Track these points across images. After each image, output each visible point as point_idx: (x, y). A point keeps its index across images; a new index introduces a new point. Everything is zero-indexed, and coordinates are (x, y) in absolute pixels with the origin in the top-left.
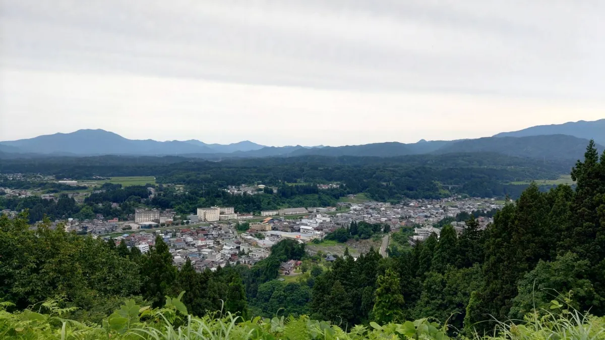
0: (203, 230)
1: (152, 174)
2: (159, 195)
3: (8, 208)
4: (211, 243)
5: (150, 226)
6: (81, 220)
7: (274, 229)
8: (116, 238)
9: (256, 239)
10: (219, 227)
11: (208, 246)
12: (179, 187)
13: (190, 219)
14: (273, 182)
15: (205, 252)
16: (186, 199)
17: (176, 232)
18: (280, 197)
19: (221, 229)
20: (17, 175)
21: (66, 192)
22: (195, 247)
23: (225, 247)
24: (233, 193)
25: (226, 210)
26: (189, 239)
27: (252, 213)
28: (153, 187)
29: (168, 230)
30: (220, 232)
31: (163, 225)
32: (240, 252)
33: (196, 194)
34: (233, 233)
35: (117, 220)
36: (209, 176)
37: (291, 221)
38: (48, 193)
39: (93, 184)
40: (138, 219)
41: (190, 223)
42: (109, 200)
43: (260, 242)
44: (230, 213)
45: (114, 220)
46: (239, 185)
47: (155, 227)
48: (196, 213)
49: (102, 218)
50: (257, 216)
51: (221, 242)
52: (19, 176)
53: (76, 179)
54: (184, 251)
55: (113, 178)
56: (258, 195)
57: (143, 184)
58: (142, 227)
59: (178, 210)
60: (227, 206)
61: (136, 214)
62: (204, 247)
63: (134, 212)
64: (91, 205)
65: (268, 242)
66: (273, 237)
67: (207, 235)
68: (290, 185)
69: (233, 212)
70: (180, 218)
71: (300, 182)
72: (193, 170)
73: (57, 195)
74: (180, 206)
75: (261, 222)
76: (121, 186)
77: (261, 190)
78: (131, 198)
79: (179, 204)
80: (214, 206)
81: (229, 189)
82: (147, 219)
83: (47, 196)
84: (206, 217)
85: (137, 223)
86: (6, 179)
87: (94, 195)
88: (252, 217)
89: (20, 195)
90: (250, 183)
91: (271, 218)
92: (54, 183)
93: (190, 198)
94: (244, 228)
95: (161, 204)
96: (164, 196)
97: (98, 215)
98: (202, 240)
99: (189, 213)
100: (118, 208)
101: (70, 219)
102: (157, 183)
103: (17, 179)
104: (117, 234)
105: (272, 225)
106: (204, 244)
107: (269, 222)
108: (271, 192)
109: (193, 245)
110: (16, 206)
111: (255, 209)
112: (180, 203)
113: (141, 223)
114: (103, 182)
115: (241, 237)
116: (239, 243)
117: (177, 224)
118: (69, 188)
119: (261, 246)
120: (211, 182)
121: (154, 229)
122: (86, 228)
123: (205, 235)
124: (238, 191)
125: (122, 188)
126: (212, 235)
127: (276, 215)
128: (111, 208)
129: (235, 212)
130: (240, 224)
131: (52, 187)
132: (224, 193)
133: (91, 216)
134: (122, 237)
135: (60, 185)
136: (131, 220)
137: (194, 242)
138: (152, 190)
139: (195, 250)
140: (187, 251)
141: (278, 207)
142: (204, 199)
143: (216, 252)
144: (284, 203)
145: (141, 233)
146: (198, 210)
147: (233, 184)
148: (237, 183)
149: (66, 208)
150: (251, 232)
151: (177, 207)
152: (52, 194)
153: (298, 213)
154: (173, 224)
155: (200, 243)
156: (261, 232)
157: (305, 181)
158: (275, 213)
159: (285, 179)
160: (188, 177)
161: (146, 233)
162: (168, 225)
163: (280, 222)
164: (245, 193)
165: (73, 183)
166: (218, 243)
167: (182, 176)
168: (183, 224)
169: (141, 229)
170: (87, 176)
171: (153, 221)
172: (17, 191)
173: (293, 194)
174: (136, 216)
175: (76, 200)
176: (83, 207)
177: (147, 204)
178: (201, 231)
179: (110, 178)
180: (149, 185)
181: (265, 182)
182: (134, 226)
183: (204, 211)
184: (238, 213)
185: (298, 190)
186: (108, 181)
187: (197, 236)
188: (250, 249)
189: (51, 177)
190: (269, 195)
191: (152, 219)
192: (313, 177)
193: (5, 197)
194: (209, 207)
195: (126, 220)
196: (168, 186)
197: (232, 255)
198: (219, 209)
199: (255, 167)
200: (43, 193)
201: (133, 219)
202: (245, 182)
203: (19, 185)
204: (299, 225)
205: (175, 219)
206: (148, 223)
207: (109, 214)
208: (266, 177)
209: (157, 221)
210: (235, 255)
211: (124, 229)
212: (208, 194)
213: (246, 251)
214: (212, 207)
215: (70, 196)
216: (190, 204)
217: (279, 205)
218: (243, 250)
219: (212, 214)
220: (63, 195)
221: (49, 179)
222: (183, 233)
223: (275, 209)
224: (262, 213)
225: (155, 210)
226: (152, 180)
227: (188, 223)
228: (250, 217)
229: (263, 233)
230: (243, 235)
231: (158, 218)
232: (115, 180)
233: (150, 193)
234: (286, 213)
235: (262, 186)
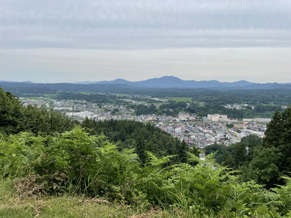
0: (209, 125)
1: (190, 97)
2: (191, 106)
3: (132, 108)
4: (211, 132)
5: (184, 121)
6: (157, 115)
7: (248, 128)
8: (169, 124)
9: (236, 133)
10: (217, 124)
11: (209, 133)
12: (202, 103)
13: (203, 119)
14: (252, 104)
15: (207, 135)
16: (203, 109)
17: (195, 124)
18: (256, 112)
19: (218, 125)
20: (138, 95)
21: (153, 103)
22: (203, 133)
23: (218, 134)
24: (228, 108)
25: (223, 116)
26: (201, 128)
27: (237, 119)
28: (189, 103)
29: (192, 123)
30: (217, 127)
31: (190, 121)
32: (225, 138)
33: (208, 107)
34: (224, 128)
35: (171, 117)
36: (217, 98)
37: (260, 125)
38: (147, 103)
39: (165, 100)
40: (180, 117)
41: (203, 121)
42: (169, 107)
43: (238, 134)
44: (225, 118)
45: (170, 116)
46: (233, 104)
47: (187, 121)
48: (207, 116)
49: (166, 115)
50: (240, 121)
51: (216, 132)
52: (139, 96)
53: (159, 98)
54: (197, 134)
55: (174, 98)
56: (242, 110)
57: (185, 101)
58: (181, 121)
59: (199, 114)
60: (223, 114)
61: (179, 114)
62: (207, 133)
63: (178, 113)
64: (162, 109)
65: (243, 135)
66: (247, 132)
67: (211, 127)
68: (264, 105)
69: (227, 118)
70: (199, 118)
71: (271, 104)
72: (210, 95)
73: (150, 104)
74: (200, 112)
75: (242, 124)
76: (175, 102)
77: (244, 107)
78: (178, 107)
79: (199, 111)
80: (216, 113)
81: (226, 106)
82: (184, 117)
83: (146, 104)
84: (212, 119)
85: (179, 119)
86: (134, 97)
87: (163, 105)
88: (237, 121)
89: (137, 103)
90: (239, 103)
91: (247, 123)
92: (150, 99)
93: (205, 109)
94: (230, 126)
95: (191, 111)
96: (193, 107)
97: (164, 113)
98: (206, 130)
99: (204, 116)
100: (172, 111)
101: (153, 115)
102: (192, 101)
103: (138, 97)
104: (170, 122)
105: (247, 126)
106: (207, 132)
107: (246, 125)
108: (251, 108)
109: (202, 132)
110: (134, 108)
111: (239, 117)
112: (200, 111)
113: (181, 119)
114: (169, 100)
115: (228, 130)
116: (226, 133)
117: (197, 121)
118: (155, 101)
119: (238, 136)
120: (217, 102)
121: (186, 122)
122: (158, 119)
123: (209, 127)
124: (231, 107)
125: (176, 103)
126: (213, 128)
127: (252, 121)
128: (169, 111)
129: (228, 118)
130: (229, 124)
131: (149, 101)
132: (223, 107)
133: (161, 114)
134: (171, 124)
135: (152, 100)
136: (177, 117)
137: (203, 130)
138: (188, 104)
139: (203, 134)
140: (198, 134)
141: (254, 117)
142: (212, 110)
143: (212, 136)
144: (258, 115)
145: (180, 123)
146: (208, 115)
147: (229, 103)
148: (231, 103)
149: (151, 110)
150: (234, 128)
151: (198, 113)
152: (149, 104)
153: (266, 121)
154: (195, 121)
155: (205, 131)
156: (240, 130)
157: (275, 103)
158: (251, 120)
159: (261, 102)
160: (207, 98)
161: (182, 124)
162: (193, 121)
163: (253, 125)
164: (235, 108)
165: (157, 99)
166: (215, 132)
167: (204, 98)
168: (200, 121)
169: (180, 121)
170: (163, 96)
171: (186, 118)
172: (137, 102)
173: (264, 110)
174: (179, 115)
175: (157, 106)
176: (158, 110)
177: (185, 110)
178: (208, 126)
179: (172, 98)
180: (187, 102)
181: (248, 103)
182: (178, 120)
183: (211, 116)
184: (229, 118)
185: (268, 108)
186: (171, 99)
187: (205, 127)
188: (231, 137)
189: (150, 97)
190: (249, 110)
191: (186, 117)
192: (280, 101)
193: (132, 104)
194: (214, 114)
195: (175, 117)
196: (197, 103)
197: (220, 139)
198: (219, 115)
199: (245, 95)
200: (146, 103)
201: (178, 117)
202: (236, 102)
203: (138, 100)
204: (264, 128)
205: (196, 118)
206: (183, 119)
207: (168, 114)
208: (249, 100)
209: (188, 119)
210: (222, 139)
211: (173, 121)
212: (214, 107)
213: (229, 138)
214: (215, 114)
215: (155, 105)
216: (205, 112)
217: (255, 116)
218: (227, 137)
219: (215, 118)
220: (152, 104)
221: (149, 97)
222: (199, 125)
223: (253, 118)
224: (243, 119)
225: (188, 113)
226: (190, 99)
227: (202, 121)
228: (236, 121)
229: (241, 130)
230: (229, 130)
231: (189, 117)
232: (174, 99)
233: (187, 106)
234: (258, 121)
235: (246, 105)
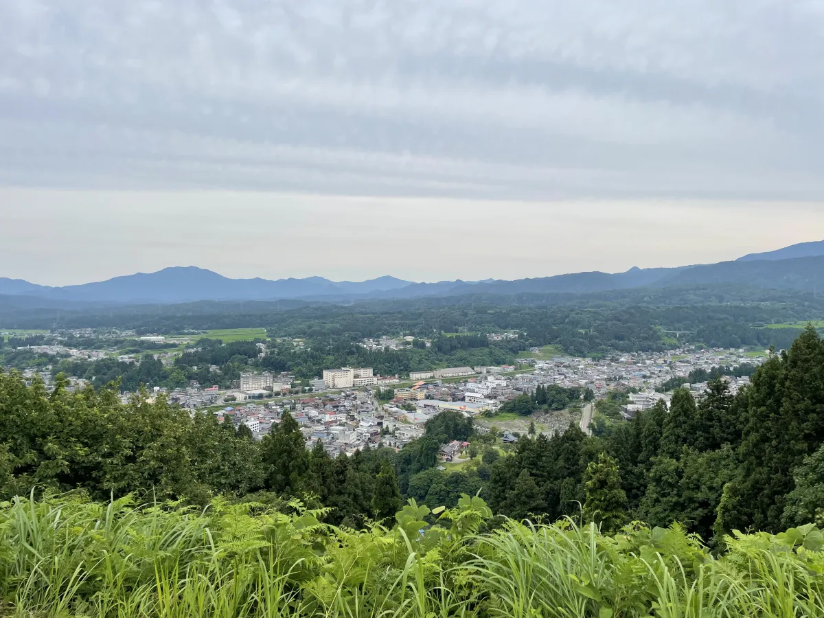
0: (332, 400)
1: (261, 326)
2: (272, 353)
3: (75, 375)
4: (343, 418)
5: (260, 396)
6: (172, 389)
7: (428, 397)
8: (217, 413)
9: (404, 412)
10: (353, 396)
11: (338, 423)
12: (299, 342)
13: (313, 385)
14: (424, 333)
15: (334, 430)
16: (308, 357)
17: (295, 404)
18: (435, 353)
19: (355, 398)
20: (86, 330)
21: (150, 352)
22: (322, 424)
23: (362, 423)
24: (371, 348)
25: (362, 372)
26: (314, 413)
27: (397, 376)
28: (264, 342)
29: (285, 401)
30: (354, 403)
31: (277, 394)
32: (383, 430)
33: (321, 350)
34: (372, 404)
35: (217, 388)
36: (338, 326)
37: (451, 385)
38: (126, 353)
39: (186, 340)
40: (244, 387)
41: (314, 391)
42: (207, 361)
43: (410, 416)
44: (367, 374)
45: (214, 388)
46: (378, 337)
47: (266, 397)
48: (321, 377)
49: (198, 385)
50: (404, 379)
51: (356, 417)
52: (88, 332)
53: (164, 334)
54: (307, 429)
55: (210, 332)
56: (405, 350)
57: (250, 339)
58: (250, 398)
59: (298, 373)
60: (363, 367)
61: (242, 379)
62: (334, 424)
63: (239, 377)
64: (183, 369)
65: (421, 416)
66: (428, 408)
67: (338, 406)
68: (449, 335)
69: (371, 375)
70: (300, 385)
71: (462, 332)
72: (317, 318)
73: (140, 356)
74: (300, 367)
75: (411, 387)
76: (221, 342)
77: (408, 343)
78: (234, 358)
79: (298, 364)
80: (345, 366)
81: (364, 343)
82: (256, 386)
83: (126, 358)
84: (335, 382)
85: (242, 392)
86: (71, 337)
87: (187, 355)
88: (397, 381)
89: (89, 357)
90: (394, 334)
91: (422, 382)
92: (134, 340)
93: (313, 357)
94: (386, 397)
95: (275, 366)
96: (279, 354)
97: (192, 381)
98: (330, 414)
99: (312, 377)
100: (218, 371)
101: (156, 388)
102: (268, 336)
103: (86, 335)
104: (217, 407)
105: (425, 391)
106: (333, 419)
107: (421, 387)
108: (423, 346)
109: (319, 421)
110: (84, 372)
111: (402, 370)
112: (300, 364)
113: (249, 392)
114: (197, 338)
115: (383, 409)
116: (382, 418)
117: (297, 393)
118: (154, 346)
119: (412, 421)
120: (340, 335)
121: (266, 399)
122: (176, 400)
123: (334, 407)
124: (377, 345)
125: (223, 345)
126: (345, 406)
127: (431, 377)
128: (209, 372)
129: (375, 375)
130: (382, 390)
131: (132, 346)
132: (358, 348)
133: (183, 383)
134: (224, 411)
135: (142, 342)
136: (235, 387)
137: (320, 417)
138: (262, 346)
139: (322, 428)
140: (311, 429)
141: (434, 367)
142: (331, 358)
143: (349, 430)
144: (441, 360)
145: (248, 405)
146: (325, 373)
147: (370, 336)
148: (375, 335)
149: (151, 374)
150: (397, 401)
151: (296, 369)
152: (132, 355)
153: (460, 374)
154: (291, 392)
155: (328, 418)
156: (411, 402)
157: (470, 330)
158: (429, 375)
159: (441, 328)
160: (310, 327)
161: (255, 406)
162: (284, 395)
163: (437, 388)
164: (387, 349)
165: (159, 339)
166: (353, 418)
167: (302, 326)
168: (304, 392)
169: (249, 400)
170: (177, 329)
171: (264, 389)
172: (86, 352)
173: (453, 348)
174: (241, 383)
175: (164, 362)
176: (172, 372)
177: (256, 365)
178: (330, 401)
179: (207, 331)
180: (257, 340)
181: (414, 332)
182: (240, 397)
183: (333, 374)
184: (379, 375)
185: (459, 343)
186: (204, 336)
187: (324, 408)
188: (397, 426)
189: (130, 333)
190: (420, 350)
191: (262, 386)
192: (481, 324)
193: (70, 359)
194: (339, 368)
195: (228, 388)
196: (284, 341)
197: (372, 434)
198: (352, 370)
199: (400, 313)
200: (121, 354)
201: (238, 387)
202: (386, 333)
203: (88, 344)
204: (462, 391)
205: (293, 385)
206: (257, 392)
207: (206, 380)
208: (415, 325)
209: (270, 388)
210: (376, 434)
211: (226, 400)
212: (337, 349)
213: (391, 429)
214: (343, 368)
215: (156, 357)
216: (314, 364)
217: (435, 364)
218: (387, 427)
219: (341, 379)
220: (147, 356)
221: (128, 335)
222: (305, 405)
223: (430, 369)
224: (411, 374)
225: (266, 373)
226: (262, 332)
227: (310, 390)
228: (395, 381)
229: (413, 402)
230: (386, 406)
231: (271, 385)
232: (213, 335)
233: (260, 351)
234: (445, 375)
235: (410, 338)
